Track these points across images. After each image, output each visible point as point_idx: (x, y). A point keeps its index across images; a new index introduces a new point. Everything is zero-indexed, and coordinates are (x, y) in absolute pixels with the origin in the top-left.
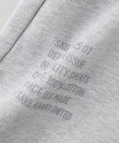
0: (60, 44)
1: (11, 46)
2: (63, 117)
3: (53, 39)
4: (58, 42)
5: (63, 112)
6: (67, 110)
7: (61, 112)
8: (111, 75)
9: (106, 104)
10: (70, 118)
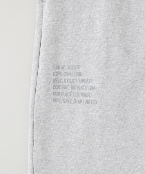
0: (55, 67)
1: (36, 81)
2: (93, 104)
3: (51, 67)
4: (54, 67)
5: (91, 101)
6: (93, 99)
7: (91, 102)
8: (100, 73)
9: (107, 87)
10: (96, 103)
